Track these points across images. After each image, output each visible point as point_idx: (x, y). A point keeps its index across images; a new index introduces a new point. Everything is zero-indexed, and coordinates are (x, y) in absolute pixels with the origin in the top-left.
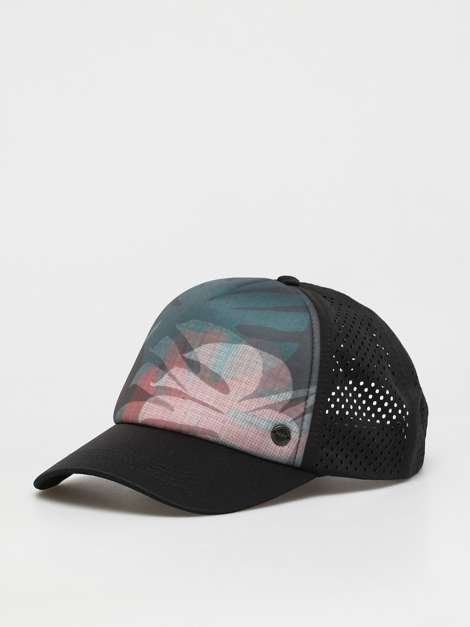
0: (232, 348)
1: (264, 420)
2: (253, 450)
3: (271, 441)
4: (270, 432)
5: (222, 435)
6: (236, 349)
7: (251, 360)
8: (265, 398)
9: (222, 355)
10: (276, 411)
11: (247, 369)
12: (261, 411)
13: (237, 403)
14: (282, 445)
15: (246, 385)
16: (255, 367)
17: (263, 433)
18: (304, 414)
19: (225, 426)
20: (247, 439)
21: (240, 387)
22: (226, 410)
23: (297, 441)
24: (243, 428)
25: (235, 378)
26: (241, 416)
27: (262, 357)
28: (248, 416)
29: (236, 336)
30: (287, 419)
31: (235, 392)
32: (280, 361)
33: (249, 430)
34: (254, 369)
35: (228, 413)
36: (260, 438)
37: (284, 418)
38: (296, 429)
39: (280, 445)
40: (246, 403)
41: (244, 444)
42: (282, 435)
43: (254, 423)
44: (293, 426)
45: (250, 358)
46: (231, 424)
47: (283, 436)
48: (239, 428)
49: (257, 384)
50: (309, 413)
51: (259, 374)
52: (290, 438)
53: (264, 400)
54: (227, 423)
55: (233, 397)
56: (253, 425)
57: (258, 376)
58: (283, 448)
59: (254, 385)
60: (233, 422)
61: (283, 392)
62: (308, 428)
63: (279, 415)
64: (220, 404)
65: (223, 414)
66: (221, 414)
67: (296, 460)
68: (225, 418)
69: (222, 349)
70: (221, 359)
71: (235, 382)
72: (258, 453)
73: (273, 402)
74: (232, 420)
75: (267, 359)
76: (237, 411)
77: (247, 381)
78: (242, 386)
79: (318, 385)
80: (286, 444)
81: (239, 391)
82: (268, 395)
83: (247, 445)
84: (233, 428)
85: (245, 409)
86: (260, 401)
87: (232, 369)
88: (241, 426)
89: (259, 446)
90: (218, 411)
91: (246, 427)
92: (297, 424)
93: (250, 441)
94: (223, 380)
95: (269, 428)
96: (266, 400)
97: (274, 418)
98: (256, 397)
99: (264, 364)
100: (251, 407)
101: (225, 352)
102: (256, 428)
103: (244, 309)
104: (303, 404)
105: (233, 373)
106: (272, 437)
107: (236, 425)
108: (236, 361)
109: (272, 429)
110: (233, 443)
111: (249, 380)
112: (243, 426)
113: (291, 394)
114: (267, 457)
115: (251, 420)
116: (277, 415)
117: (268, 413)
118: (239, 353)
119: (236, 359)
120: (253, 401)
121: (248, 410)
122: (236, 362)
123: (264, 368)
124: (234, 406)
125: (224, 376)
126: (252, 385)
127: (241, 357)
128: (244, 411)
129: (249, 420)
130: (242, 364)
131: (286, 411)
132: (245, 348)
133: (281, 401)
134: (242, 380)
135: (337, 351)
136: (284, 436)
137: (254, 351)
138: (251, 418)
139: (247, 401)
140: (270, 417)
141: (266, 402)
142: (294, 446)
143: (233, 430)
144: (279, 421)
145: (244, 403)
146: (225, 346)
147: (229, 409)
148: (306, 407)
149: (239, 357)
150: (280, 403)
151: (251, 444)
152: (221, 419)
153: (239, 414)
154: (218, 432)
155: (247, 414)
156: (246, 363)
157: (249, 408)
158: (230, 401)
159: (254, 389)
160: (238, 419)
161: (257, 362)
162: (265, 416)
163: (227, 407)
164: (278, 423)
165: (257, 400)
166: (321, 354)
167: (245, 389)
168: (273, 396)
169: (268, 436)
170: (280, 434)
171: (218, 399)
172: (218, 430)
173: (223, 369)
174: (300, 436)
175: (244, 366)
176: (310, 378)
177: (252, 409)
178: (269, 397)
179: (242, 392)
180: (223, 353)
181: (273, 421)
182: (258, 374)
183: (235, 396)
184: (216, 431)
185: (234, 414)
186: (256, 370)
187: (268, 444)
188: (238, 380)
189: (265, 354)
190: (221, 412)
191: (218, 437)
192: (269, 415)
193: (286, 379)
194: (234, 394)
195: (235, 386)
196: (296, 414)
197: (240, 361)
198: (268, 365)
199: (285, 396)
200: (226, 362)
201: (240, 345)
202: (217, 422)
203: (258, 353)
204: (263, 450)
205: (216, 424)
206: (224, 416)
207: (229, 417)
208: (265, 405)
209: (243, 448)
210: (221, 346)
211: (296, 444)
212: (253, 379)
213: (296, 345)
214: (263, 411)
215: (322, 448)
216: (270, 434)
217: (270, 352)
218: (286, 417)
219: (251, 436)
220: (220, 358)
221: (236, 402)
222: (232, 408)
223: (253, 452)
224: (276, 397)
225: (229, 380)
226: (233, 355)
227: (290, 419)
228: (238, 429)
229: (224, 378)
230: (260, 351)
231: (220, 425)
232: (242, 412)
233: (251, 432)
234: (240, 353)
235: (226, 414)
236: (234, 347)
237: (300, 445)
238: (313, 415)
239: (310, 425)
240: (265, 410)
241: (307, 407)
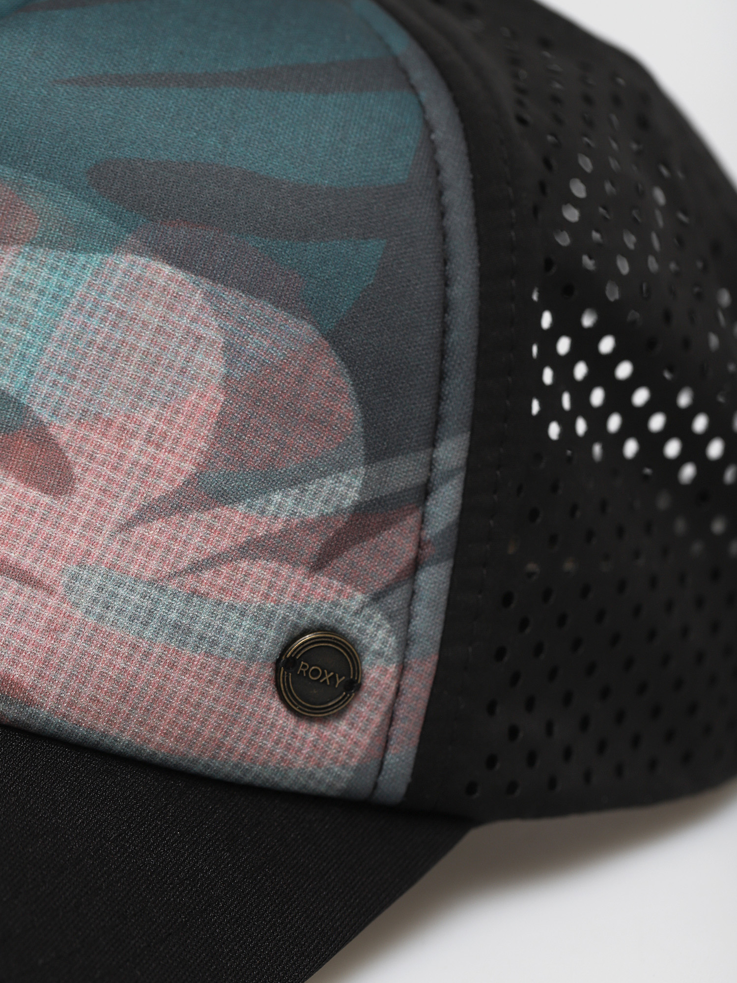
0: (75, 271)
1: (243, 614)
2: (194, 753)
3: (276, 704)
4: (270, 663)
5: (46, 694)
6: (96, 274)
7: (168, 328)
8: (241, 508)
9: (28, 307)
10: (295, 565)
11: (152, 371)
12: (225, 570)
13: (112, 537)
14: (323, 720)
15: (151, 450)
16: (188, 360)
17: (238, 674)
18: (416, 565)
19: (62, 650)
20: (167, 706)
21: (121, 457)
22: (62, 570)
23: (389, 695)
24: (147, 654)
25: (97, 416)
26: (135, 598)
27: (218, 313)
28: (165, 600)
29: (91, 214)
30: (343, 601)
31: (101, 482)
32: (305, 330)
33: (172, 666)
34: (183, 371)
35: (69, 589)
36: (227, 696)
37: (332, 595)
38: (384, 642)
39: (311, 720)
40: (153, 535)
41: (153, 729)
42: (323, 674)
43: (198, 628)
44: (370, 629)
45: (164, 319)
46: (89, 640)
47: (327, 677)
48: (129, 658)
49: (201, 444)
50: (438, 561)
51: (211, 394)
52: (360, 685)
53: (237, 519)
54: (67, 637)
55: (90, 506)
56: (191, 640)
57: (203, 404)
58: (327, 733)
59: (190, 447)
60: (96, 629)
61: (324, 475)
62: (436, 633)
63: (308, 583)
64: (30, 542)
65: (51, 592)
66: (40, 595)
67: (385, 777)
68: (57, 610)
69: (25, 278)
70: (25, 327)
71: (94, 436)
72: (216, 764)
73: (279, 526)
74: (91, 620)
75: (241, 323)
76: (115, 574)
77: (152, 429)
78: (132, 454)
79: (473, 430)
80: (340, 715)
81: (119, 477)
82: (253, 495)
83: (166, 734)
84: (97, 659)
85: (153, 564)
86: (218, 525)
87: (82, 374)
88: (134, 647)
89: (219, 735)
90: (24, 578)
91: (157, 650)
92: (390, 617)
93: (180, 712)
94: (41, 427)
95: (265, 645)
96: (246, 516)
97: (287, 600)
98: (204, 507)
99: (228, 347)
100: (180, 555)
101: (42, 292)
102: (208, 654)
103: (122, 81)
104: (411, 521)
105: (87, 392)
106: (277, 685)
107: (112, 644)
108: (97, 331)
109: (278, 650)
110: (101, 726)
111: (162, 426)
112: (144, 645)
113: (358, 483)
114: (257, 776)
115: (182, 614)
116: (301, 586)
117: (259, 580)
118: (109, 294)
119: (94, 323)
120: (188, 524)
121: (167, 569)
122: (99, 339)
123: (230, 364)
124: (96, 552)
125: (43, 405)
126: (180, 450)
127: (121, 314)
128: (148, 575)
129: (174, 616)
130: (124, 350)
131: (341, 563)
132: (137, 271)
133: (313, 515)
134: (130, 426)
135: (549, 264)
136: (333, 678)
137: (181, 284)
138: (178, 604)
139: (158, 524)
140: (266, 596)
141: (247, 524)
142: (377, 718)
143: (100, 667)
144: (309, 611)
145: (143, 538)
146: (42, 264)
147: (73, 568)
148: (424, 533)
149: (112, 316)
150: (308, 527)
151: (185, 729)
152: (38, 616)
153: (122, 592)
154: (29, 680)
155: (162, 589)
156: (142, 345)
157: (171, 558)
158: (77, 529)
159: (189, 467)
160: (120, 612)
161: (199, 338)
162: (246, 594)
163: (67, 560)
164: (304, 623)
165: (206, 517)
166: (480, 286)
167: (147, 469)
168: (277, 497)
169: (262, 682)
170: (315, 672)
171: (22, 517)
172: (25, 668)
173: (39, 370)
174: (403, 668)
175: (136, 357)
176: (439, 398)
177: (184, 564)
178: (259, 502)
179: (133, 484)
180: (33, 295)
181: (281, 612)
182: (202, 396)
183: (99, 503)
184: (16, 673)
185: (100, 589)
186: (194, 377)
187: (263, 719)
188: (109, 423)
189: (234, 299)
190: (37, 584)
191: (30, 702)
192: (263, 588)
193: (332, 414)
194: (95, 494)
195: (100, 456)
196: (385, 574)
197: (118, 335)
198: (250, 349)
199: (332, 492)
200: (48, 337)
201: (111, 259)
202: (23, 631)
203: (198, 297)
204: (241, 747)
205: (15, 643)
206: (52, 601)
207: (76, 605)
208: (242, 538)
209: (150, 748)
210: (20, 262)
211: (383, 707)
212: (180, 420)
213: (374, 248)
214: (236, 569)
215: (491, 708)
216: (269, 672)
217: (253, 289)
218: (340, 592)
219: (183, 691)
220: (21, 318)
221: (108, 528)
222: (90, 561)
223: (195, 761)
224: (290, 502)
225: (69, 426)
226: (80, 307)
227: (359, 596)
228: (120, 663)
229: (45, 416)
230: (206, 284)
231: (37, 646)
232: (137, 578)
233: (186, 671)
234: (116, 297)
235: (61, 590)
236: (84, 267)
237: (401, 713)
238: (454, 569)
239: (442, 616)
240: (244, 565)
241: (429, 533)
